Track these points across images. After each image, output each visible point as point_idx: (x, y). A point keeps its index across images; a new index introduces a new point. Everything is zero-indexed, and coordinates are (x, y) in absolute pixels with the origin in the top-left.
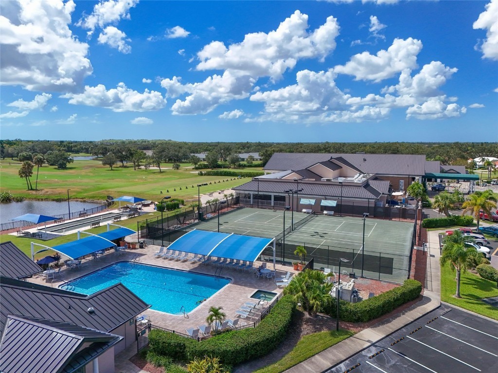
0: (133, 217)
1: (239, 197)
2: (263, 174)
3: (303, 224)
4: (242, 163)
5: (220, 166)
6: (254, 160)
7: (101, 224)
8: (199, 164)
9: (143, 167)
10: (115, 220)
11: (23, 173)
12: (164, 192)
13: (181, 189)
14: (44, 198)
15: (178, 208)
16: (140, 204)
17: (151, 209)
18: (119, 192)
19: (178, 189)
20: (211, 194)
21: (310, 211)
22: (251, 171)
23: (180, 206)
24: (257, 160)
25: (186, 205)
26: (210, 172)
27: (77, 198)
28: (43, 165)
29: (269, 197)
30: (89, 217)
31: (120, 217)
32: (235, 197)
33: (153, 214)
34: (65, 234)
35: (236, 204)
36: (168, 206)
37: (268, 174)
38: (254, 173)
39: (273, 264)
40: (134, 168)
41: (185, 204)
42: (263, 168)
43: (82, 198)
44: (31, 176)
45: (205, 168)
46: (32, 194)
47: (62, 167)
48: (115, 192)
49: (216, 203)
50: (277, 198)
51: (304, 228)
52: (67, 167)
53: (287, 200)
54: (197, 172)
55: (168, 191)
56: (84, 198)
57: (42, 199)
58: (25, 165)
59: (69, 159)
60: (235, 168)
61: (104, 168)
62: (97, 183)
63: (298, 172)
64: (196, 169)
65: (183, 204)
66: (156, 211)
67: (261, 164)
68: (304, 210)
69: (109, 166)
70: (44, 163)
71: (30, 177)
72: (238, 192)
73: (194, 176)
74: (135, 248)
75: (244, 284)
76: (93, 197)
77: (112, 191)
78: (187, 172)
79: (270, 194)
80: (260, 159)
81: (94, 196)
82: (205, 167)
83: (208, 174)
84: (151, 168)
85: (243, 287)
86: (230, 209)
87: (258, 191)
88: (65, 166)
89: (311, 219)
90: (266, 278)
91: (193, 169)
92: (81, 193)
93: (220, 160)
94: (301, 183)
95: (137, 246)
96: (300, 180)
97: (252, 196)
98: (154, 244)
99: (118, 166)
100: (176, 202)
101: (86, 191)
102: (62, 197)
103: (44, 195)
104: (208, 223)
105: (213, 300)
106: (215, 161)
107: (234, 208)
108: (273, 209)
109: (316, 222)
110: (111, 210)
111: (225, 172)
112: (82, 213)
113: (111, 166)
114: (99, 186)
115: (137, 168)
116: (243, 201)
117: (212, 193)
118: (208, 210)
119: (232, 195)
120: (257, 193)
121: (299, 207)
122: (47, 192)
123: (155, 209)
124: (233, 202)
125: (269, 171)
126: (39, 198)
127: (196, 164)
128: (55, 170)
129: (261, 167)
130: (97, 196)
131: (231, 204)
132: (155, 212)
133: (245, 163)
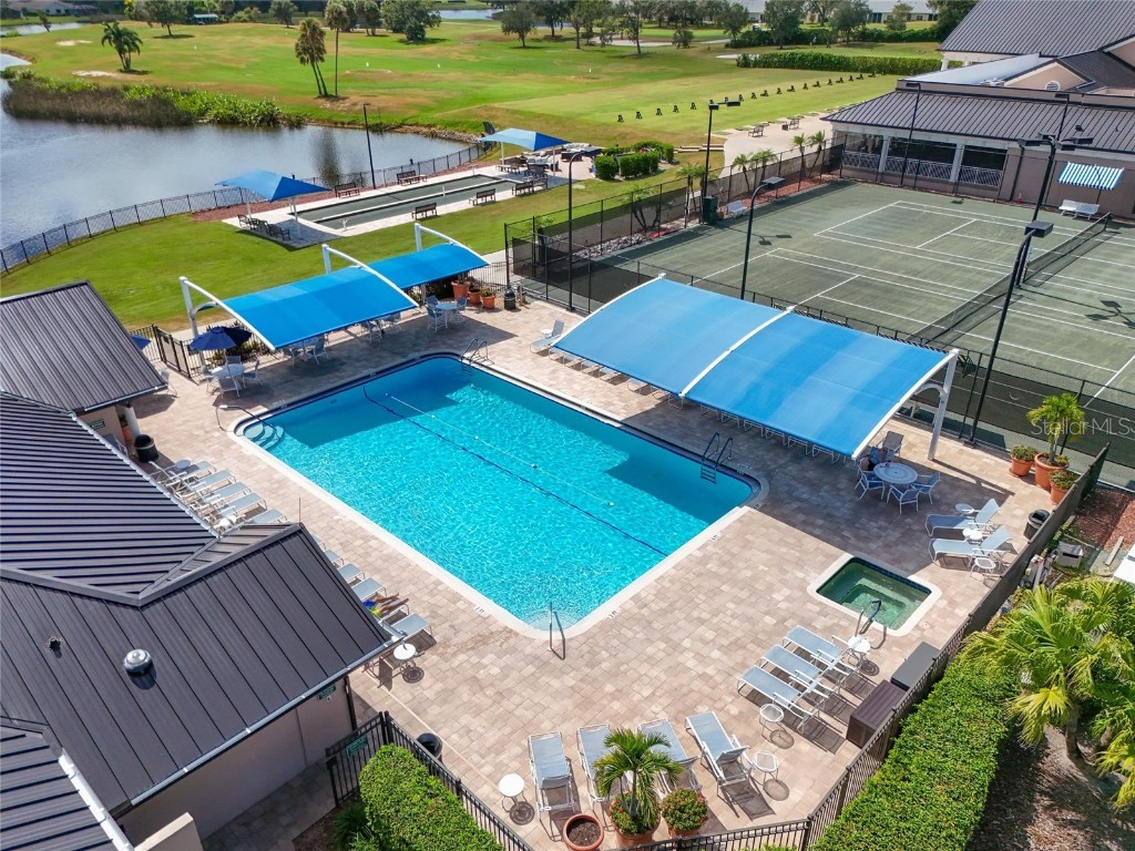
0: (529, 194)
1: (842, 147)
2: (935, 67)
3: (1062, 262)
4: (871, 26)
5: (803, 39)
6: (909, 19)
7: (441, 210)
8: (744, 30)
9: (597, 40)
10: (480, 201)
11: (305, 50)
12: (629, 116)
13: (676, 109)
14: (346, 120)
15: (656, 171)
16: (558, 152)
17: (583, 170)
18: (514, 112)
19: (667, 109)
20: (758, 132)
21: (1093, 209)
22: (897, 56)
23: (663, 166)
24: (920, 18)
25: (678, 163)
26: (773, 56)
27: (417, 124)
28: (378, 31)
29: (946, 153)
30: (422, 184)
31: (492, 192)
32: (828, 146)
33: (583, 187)
34: (346, 234)
35: (827, 168)
36: (625, 164)
37: (953, 65)
38: (905, 61)
39: (929, 435)
40: (575, 43)
41: (676, 159)
42: (936, 45)
43: (429, 126)
44: (322, 60)
45: (759, 45)
46: (325, 109)
47: (417, 37)
48: (508, 110)
49: (764, 167)
50: (974, 156)
51: (1063, 281)
52: (427, 36)
53: (1011, 165)
54: (734, 56)
55: (638, 115)
56: (434, 126)
57: (343, 123)
58: (305, 29)
59: (430, 14)
60: (847, 44)
61: (507, 40)
62: (477, 84)
63: (1069, 62)
64: (735, 45)
65: (670, 161)
66: (593, 175)
67: (933, 33)
68: (1067, 206)
69: (516, 35)
70: (379, 25)
71: (320, 63)
72: (842, 128)
73: (725, 69)
74: (491, 309)
75: (801, 517)
76: (454, 124)
77: (499, 109)
78: (709, 56)
79: (952, 140)
80: (931, 16)
81: (458, 120)
82: (762, 40)
83: (765, 63)
84: (615, 43)
85: (797, 531)
86: (806, 186)
87: (912, 129)
88: (423, 36)
89: (1090, 243)
90: (894, 502)
91: (727, 46)
92: (429, 109)
93: (808, 20)
94: (1079, 103)
95: (499, 302)
96: (1075, 90)
97: (886, 147)
98: (547, 300)
99: (541, 35)
100: (651, 151)
101: (442, 104)
102: (384, 121)
103: (348, 111)
104: (728, 231)
105: (672, 581)
106: (793, 20)
107: (820, 181)
108: (955, 192)
109: (1109, 256)
110: (477, 167)
111: (816, 58)
112: (405, 170)
113: (522, 37)
114: (479, 91)
115: (584, 41)
116: (854, 161)
117: (762, 126)
118: (734, 189)
119: (819, 139)
120: (905, 134)
121: (1052, 191)
122: (355, 104)
123: (591, 171)
124: (819, 162)
125: (957, 57)
126: (335, 119)
127: (735, 29)
128: (401, 45)
129: (931, 40)
130: (463, 120)
131: (811, 169)
132: (590, 181)
133: (881, 27)
